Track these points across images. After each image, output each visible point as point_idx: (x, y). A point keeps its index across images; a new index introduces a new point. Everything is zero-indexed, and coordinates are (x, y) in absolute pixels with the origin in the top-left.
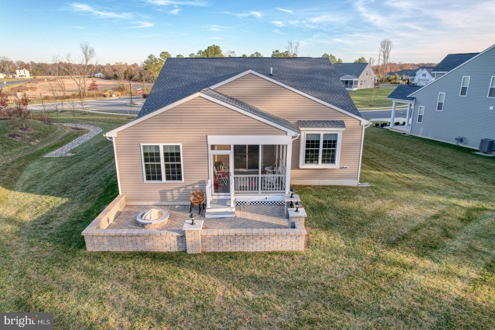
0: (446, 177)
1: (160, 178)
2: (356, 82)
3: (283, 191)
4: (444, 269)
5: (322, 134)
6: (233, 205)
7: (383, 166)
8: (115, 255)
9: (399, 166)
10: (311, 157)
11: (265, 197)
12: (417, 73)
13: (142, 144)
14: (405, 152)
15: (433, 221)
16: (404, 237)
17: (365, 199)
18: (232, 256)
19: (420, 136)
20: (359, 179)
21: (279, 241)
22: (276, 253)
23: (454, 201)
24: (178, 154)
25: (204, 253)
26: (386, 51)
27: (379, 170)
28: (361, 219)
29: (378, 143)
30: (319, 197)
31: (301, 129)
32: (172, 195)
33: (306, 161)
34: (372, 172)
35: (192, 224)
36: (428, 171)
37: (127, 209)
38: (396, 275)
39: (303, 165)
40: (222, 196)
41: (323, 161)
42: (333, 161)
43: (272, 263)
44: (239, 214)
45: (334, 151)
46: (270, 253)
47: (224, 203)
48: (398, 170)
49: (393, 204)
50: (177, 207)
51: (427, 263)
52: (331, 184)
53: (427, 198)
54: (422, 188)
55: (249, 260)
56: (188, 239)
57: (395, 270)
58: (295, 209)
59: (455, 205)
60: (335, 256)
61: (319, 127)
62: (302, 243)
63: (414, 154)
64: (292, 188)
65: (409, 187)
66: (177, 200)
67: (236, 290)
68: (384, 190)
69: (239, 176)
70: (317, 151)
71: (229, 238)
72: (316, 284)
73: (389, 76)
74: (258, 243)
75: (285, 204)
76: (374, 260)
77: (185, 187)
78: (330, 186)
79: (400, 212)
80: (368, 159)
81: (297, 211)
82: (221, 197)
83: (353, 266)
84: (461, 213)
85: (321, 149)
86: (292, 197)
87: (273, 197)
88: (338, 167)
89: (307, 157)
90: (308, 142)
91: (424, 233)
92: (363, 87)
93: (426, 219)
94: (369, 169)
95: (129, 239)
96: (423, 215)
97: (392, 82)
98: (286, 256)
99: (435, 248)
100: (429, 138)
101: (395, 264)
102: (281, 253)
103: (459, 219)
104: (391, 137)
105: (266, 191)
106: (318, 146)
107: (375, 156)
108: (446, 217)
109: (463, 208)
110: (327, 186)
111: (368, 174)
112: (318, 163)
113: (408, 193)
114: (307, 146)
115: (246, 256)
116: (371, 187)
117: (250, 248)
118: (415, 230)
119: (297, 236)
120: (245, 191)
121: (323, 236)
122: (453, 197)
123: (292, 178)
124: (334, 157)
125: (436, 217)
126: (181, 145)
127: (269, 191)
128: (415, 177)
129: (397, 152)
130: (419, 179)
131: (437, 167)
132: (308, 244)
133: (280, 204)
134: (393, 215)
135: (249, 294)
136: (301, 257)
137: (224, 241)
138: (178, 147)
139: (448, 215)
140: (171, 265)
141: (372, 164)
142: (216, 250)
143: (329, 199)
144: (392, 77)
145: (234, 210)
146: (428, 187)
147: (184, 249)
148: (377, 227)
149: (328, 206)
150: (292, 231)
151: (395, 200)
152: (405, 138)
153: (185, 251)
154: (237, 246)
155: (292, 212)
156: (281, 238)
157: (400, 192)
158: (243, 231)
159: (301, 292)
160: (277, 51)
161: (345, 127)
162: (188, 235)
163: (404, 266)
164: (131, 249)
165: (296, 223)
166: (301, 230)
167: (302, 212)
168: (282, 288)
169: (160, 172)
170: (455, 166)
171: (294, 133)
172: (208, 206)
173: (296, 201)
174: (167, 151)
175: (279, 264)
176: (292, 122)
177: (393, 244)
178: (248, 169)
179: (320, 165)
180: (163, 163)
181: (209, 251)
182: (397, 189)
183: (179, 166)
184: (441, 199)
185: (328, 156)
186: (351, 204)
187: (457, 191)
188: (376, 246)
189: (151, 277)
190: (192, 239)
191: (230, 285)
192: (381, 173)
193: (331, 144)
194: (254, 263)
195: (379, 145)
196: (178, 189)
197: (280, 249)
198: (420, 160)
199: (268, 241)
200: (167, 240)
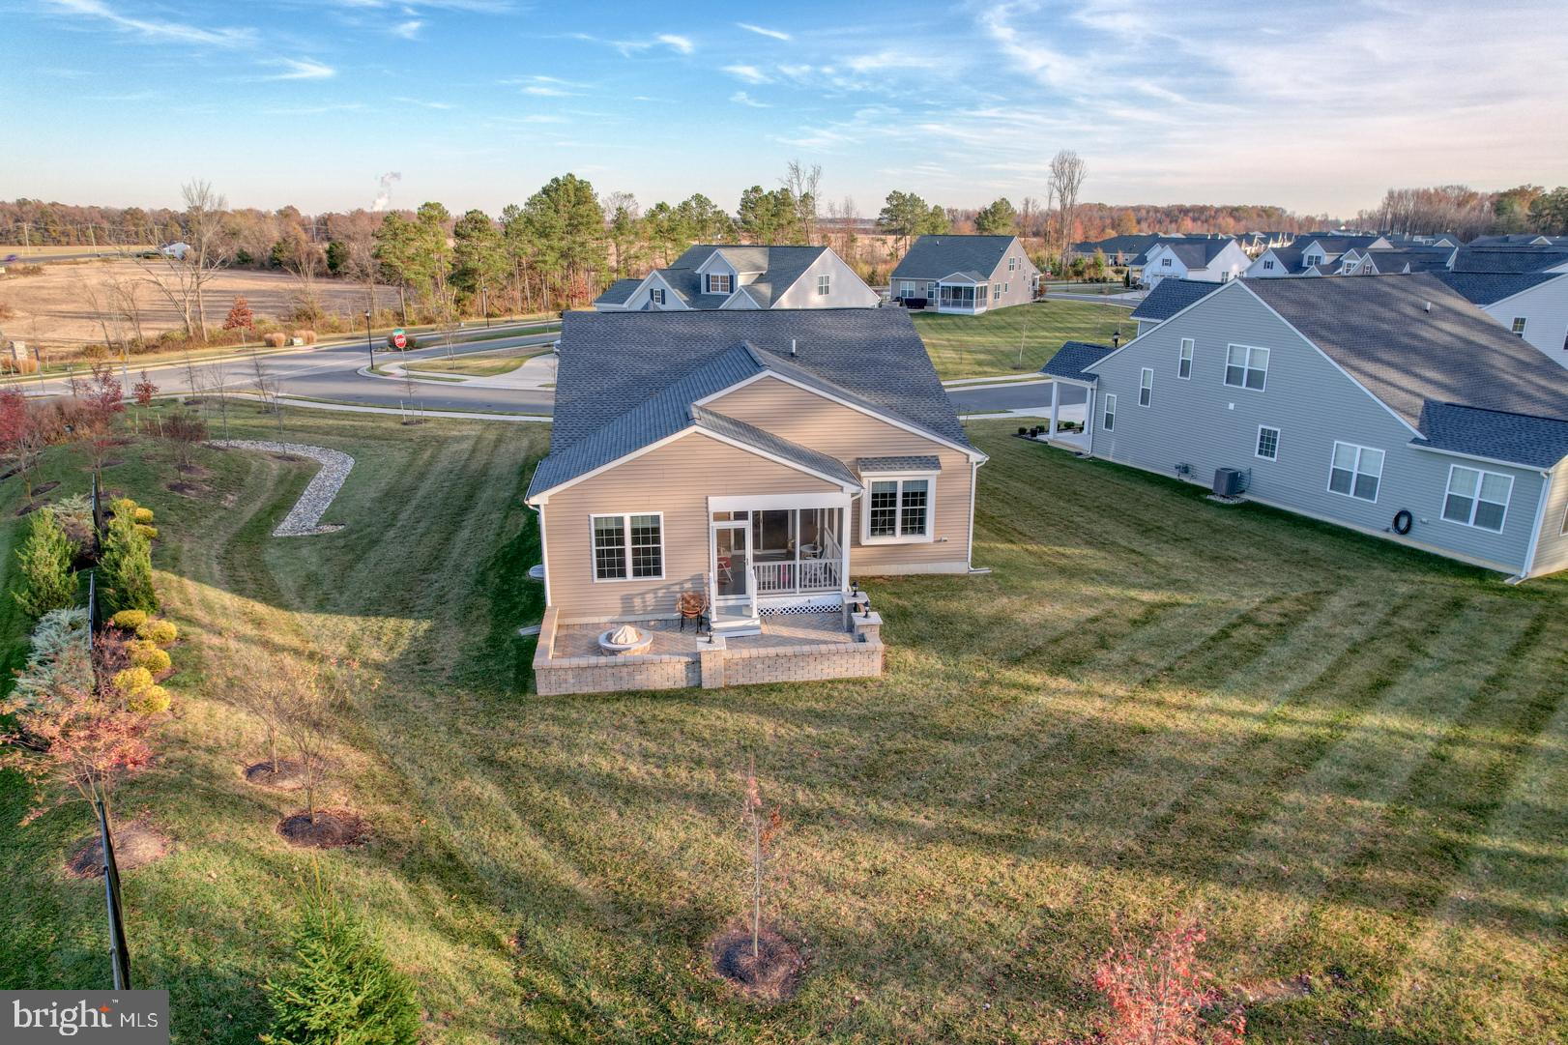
0: (1134, 551)
1: (622, 574)
2: (983, 291)
3: (837, 588)
4: (1083, 688)
5: (900, 481)
6: (755, 615)
7: (1021, 533)
8: (590, 698)
9: (1052, 530)
10: (882, 523)
11: (807, 599)
12: (1150, 255)
13: (593, 516)
14: (1069, 501)
15: (1089, 626)
16: (1037, 651)
17: (980, 595)
18: (772, 688)
19: (1110, 459)
20: (969, 560)
21: (843, 662)
22: (840, 681)
23: (1133, 593)
24: (656, 530)
25: (729, 687)
26: (1068, 185)
27: (1012, 542)
28: (970, 628)
29: (1018, 480)
30: (898, 595)
31: (863, 474)
32: (644, 602)
33: (873, 532)
34: (998, 545)
35: (710, 642)
36: (1106, 539)
37: (564, 632)
38: (1015, 699)
39: (867, 539)
40: (732, 600)
41: (904, 530)
42: (922, 530)
43: (836, 694)
44: (766, 630)
45: (923, 512)
46: (831, 682)
47: (738, 611)
48: (1049, 540)
49: (1027, 602)
50: (652, 623)
51: (1063, 682)
52: (920, 573)
53: (1088, 590)
54: (1084, 573)
55: (800, 691)
56: (705, 664)
57: (1014, 692)
58: (864, 614)
59: (1132, 599)
60: (928, 681)
61: (894, 469)
62: (878, 662)
63: (1088, 503)
64: (854, 582)
65: (1062, 571)
66: (654, 611)
67: (791, 727)
68: (1015, 580)
69: (761, 564)
70: (893, 513)
71: (767, 662)
72: (902, 715)
73: (1079, 255)
74: (811, 667)
75: (845, 608)
76: (985, 683)
77: (668, 587)
78: (918, 576)
79: (1036, 616)
80: (993, 518)
81: (866, 616)
82: (731, 603)
83: (955, 692)
84: (1136, 612)
85: (899, 508)
86: (855, 595)
87: (822, 598)
88: (931, 540)
89: (874, 523)
90: (875, 496)
91: (1068, 644)
92: (1001, 304)
93: (1078, 623)
94: (992, 540)
95: (609, 671)
96: (1075, 618)
97: (1086, 276)
98: (854, 684)
99: (1080, 663)
100: (1129, 465)
101: (1015, 686)
102: (848, 681)
103: (1130, 621)
104: (1047, 463)
105: (808, 589)
106: (893, 503)
107: (1009, 511)
108: (1110, 620)
109: (1143, 603)
110: (912, 576)
111: (990, 550)
112: (894, 534)
113: (1057, 583)
114: (874, 504)
115: (795, 687)
116: (993, 575)
117: (800, 676)
118: (1056, 641)
119: (871, 653)
120: (772, 591)
121: (909, 656)
122: (1134, 586)
123: (852, 564)
124: (922, 521)
125: (1094, 620)
126: (661, 514)
127: (813, 589)
128: (1077, 552)
129: (1053, 500)
130: (1084, 557)
131: (1122, 530)
132: (886, 667)
133: (835, 611)
134: (1023, 620)
135: (813, 731)
136: (877, 684)
137: (759, 666)
138: (656, 519)
139: (1115, 616)
140: (685, 704)
141: (1000, 530)
142: (746, 682)
143: (916, 598)
144: (1087, 259)
145: (758, 622)
146: (1096, 571)
147: (696, 683)
148: (997, 638)
149: (915, 611)
150: (861, 646)
151: (1031, 595)
152: (1078, 464)
153: (700, 686)
154: (778, 673)
155: (858, 618)
156: (846, 657)
157: (1043, 582)
158: (789, 650)
159: (882, 724)
160: (756, 189)
161: (940, 468)
162: (704, 659)
163: (1028, 688)
164: (611, 689)
165: (866, 635)
166: (875, 643)
167: (875, 618)
168: (855, 721)
169: (622, 563)
170: (1158, 528)
171: (854, 489)
172: (714, 617)
173: (864, 601)
174: (636, 526)
175: (846, 694)
176: (845, 462)
177: (1015, 661)
178: (764, 549)
179: (899, 538)
180: (628, 547)
181: (736, 684)
182: (1040, 576)
183: (657, 551)
184: (1112, 591)
185: (913, 521)
186: (954, 605)
187: (1145, 576)
188: (990, 665)
189: (661, 721)
190: (712, 665)
191: (781, 722)
192: (1014, 547)
193: (916, 498)
194: (809, 695)
195: (1019, 485)
196: (655, 591)
197: (845, 675)
198: (1095, 517)
199: (826, 663)
200: (670, 670)
